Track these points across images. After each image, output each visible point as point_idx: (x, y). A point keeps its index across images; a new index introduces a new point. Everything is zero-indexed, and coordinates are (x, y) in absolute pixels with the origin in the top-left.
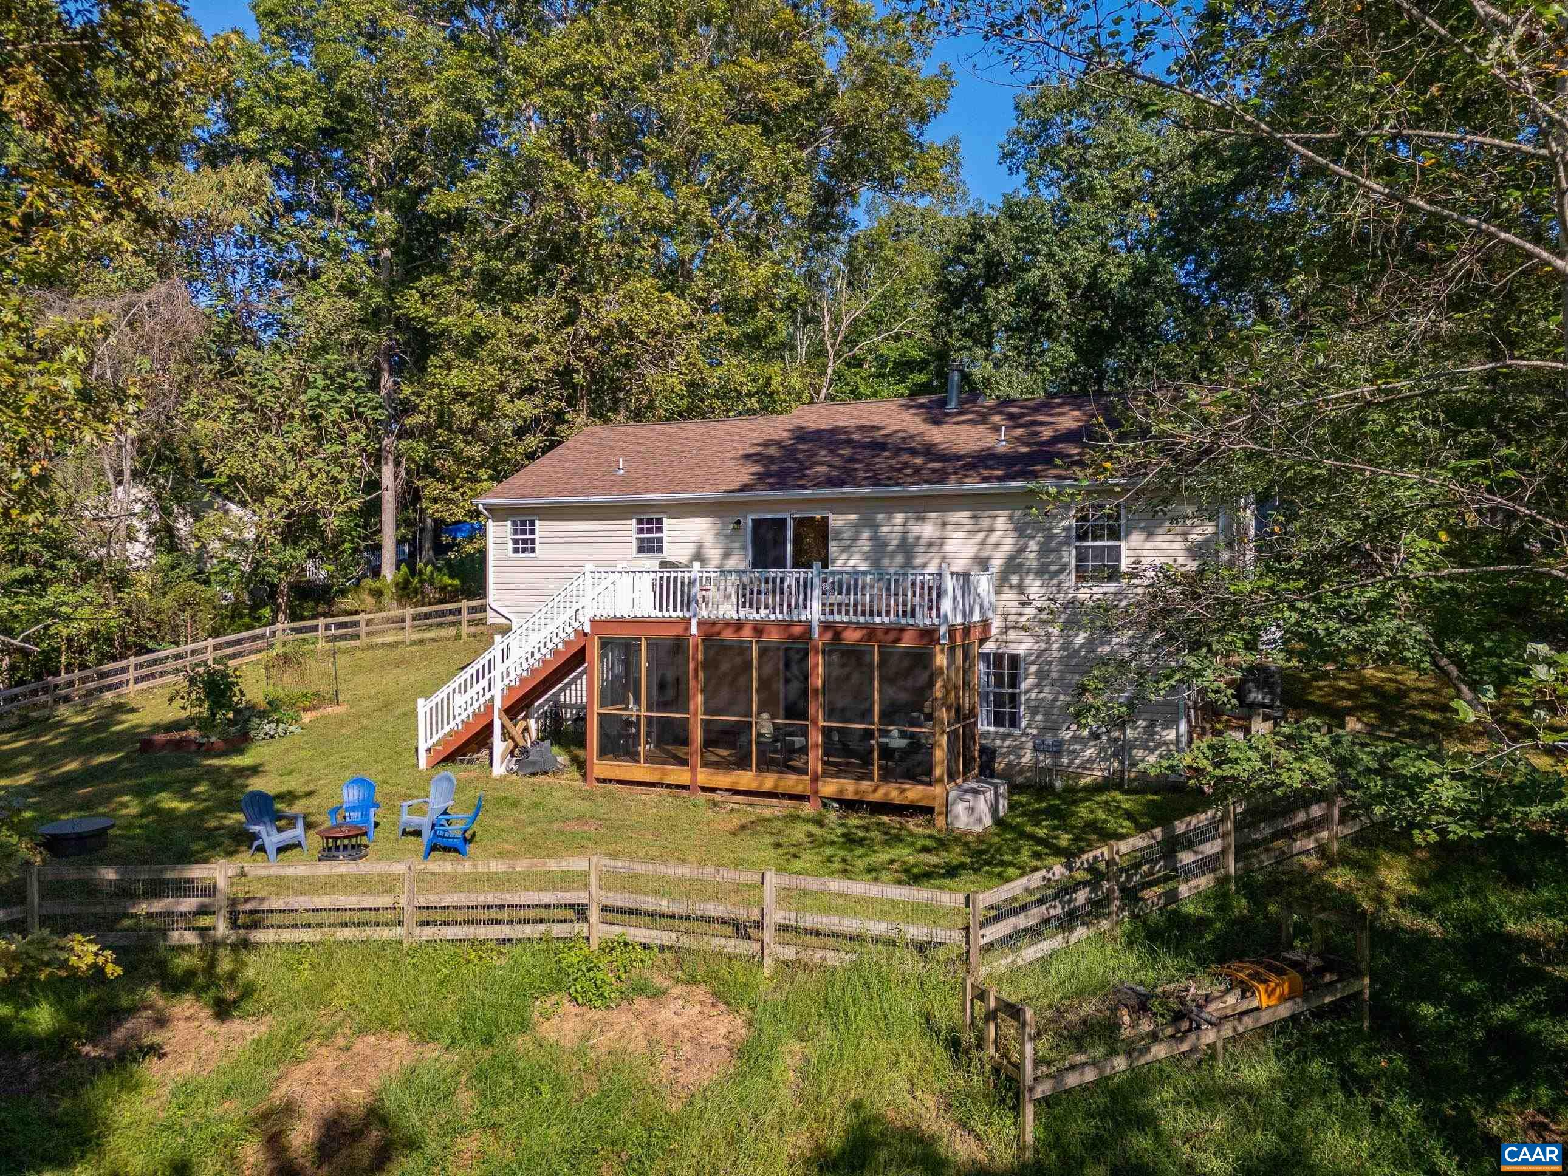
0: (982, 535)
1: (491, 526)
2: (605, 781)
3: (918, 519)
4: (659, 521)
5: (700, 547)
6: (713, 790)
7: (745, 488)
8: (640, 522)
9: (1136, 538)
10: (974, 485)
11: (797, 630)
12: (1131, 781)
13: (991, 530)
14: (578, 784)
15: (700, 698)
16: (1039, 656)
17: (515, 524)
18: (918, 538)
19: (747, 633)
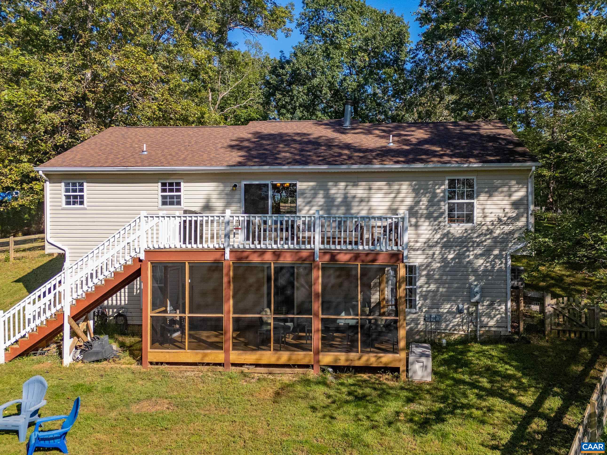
0: (393, 195)
1: (48, 186)
2: (157, 363)
3: (353, 186)
4: (178, 184)
5: (208, 201)
6: (241, 365)
7: (240, 164)
8: (164, 184)
9: (483, 197)
10: (390, 166)
11: (304, 254)
12: (481, 336)
13: (398, 193)
14: (135, 366)
15: (231, 302)
16: (428, 266)
17: (67, 185)
18: (354, 197)
19: (268, 257)
